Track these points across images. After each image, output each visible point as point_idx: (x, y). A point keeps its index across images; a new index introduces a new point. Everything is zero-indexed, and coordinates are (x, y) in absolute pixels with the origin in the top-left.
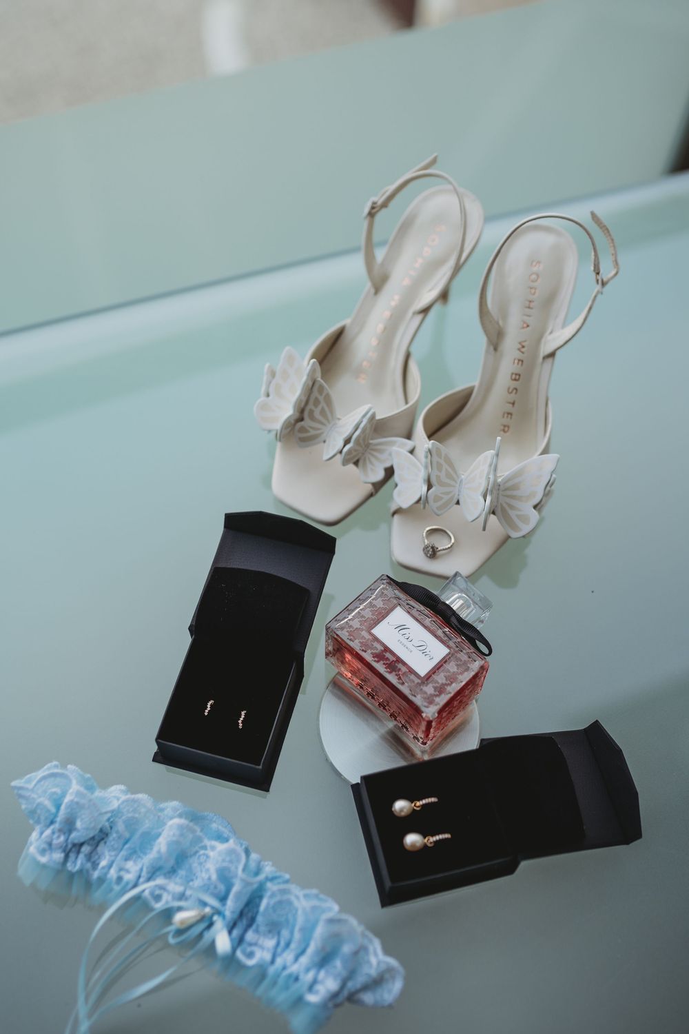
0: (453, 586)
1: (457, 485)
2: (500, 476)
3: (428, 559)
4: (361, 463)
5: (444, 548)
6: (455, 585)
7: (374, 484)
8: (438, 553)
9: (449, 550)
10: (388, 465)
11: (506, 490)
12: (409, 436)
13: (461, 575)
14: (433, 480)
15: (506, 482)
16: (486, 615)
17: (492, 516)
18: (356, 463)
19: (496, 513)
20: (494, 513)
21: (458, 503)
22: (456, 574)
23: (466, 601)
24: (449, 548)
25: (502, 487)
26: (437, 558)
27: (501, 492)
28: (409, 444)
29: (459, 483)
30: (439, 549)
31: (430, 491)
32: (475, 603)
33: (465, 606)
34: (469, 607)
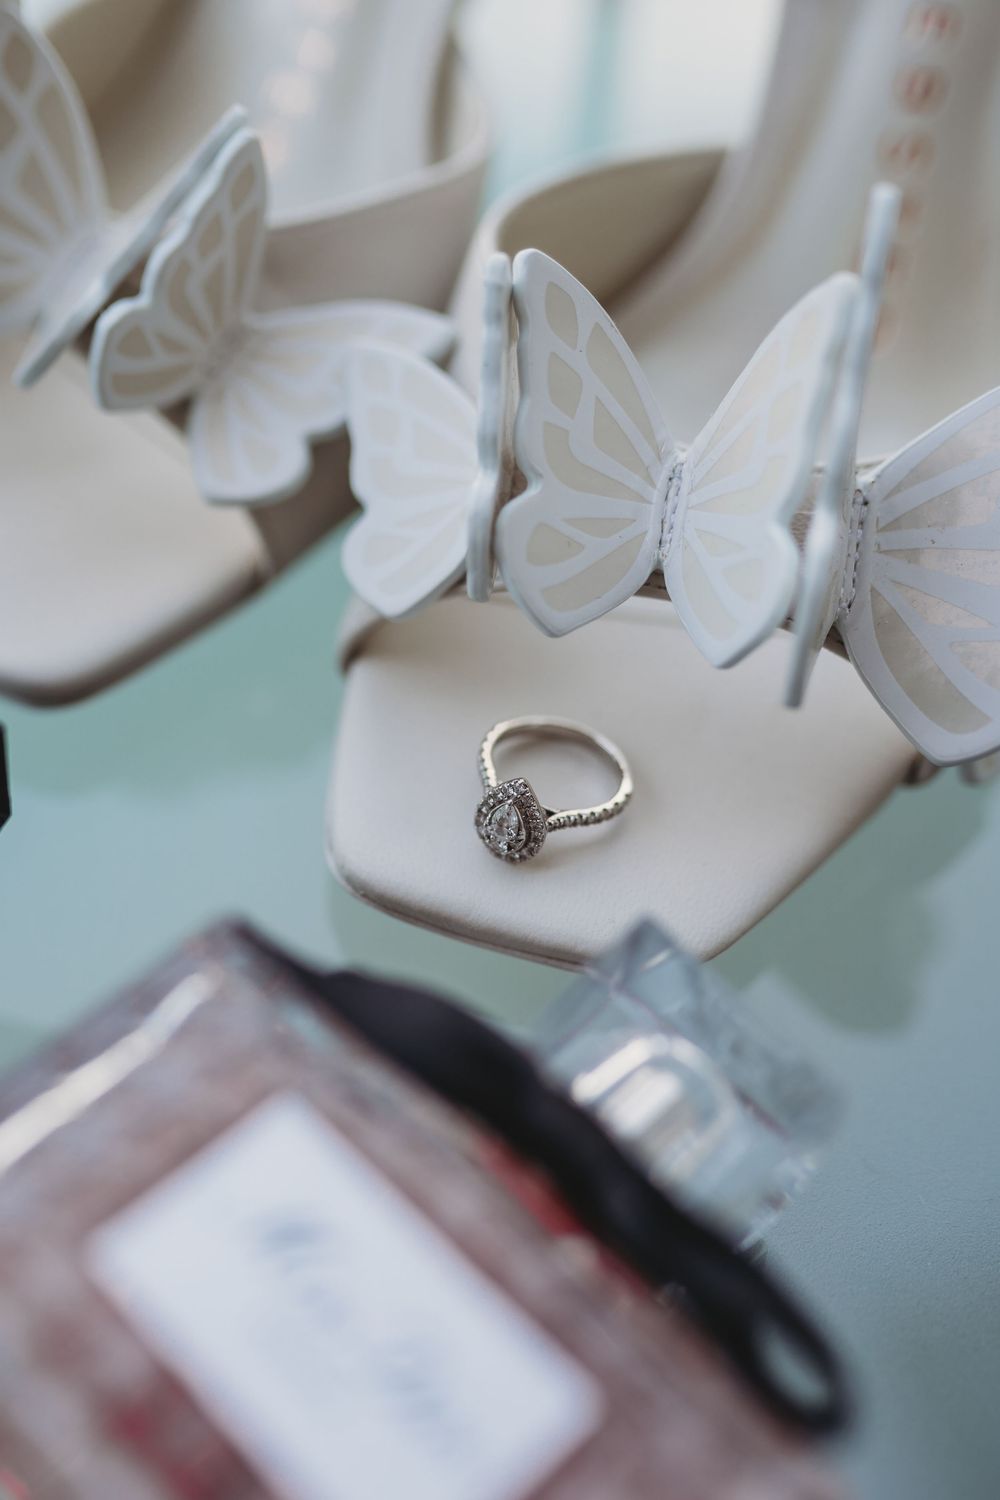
0: (621, 1002)
1: (656, 496)
2: (869, 466)
3: (502, 864)
4: (200, 416)
5: (586, 812)
6: (635, 997)
7: (262, 513)
8: (552, 839)
9: (604, 826)
10: (324, 421)
11: (894, 525)
12: (440, 300)
13: (666, 942)
14: (534, 455)
15: (898, 489)
16: (799, 1167)
17: (826, 658)
18: (179, 414)
19: (851, 639)
20: (836, 640)
21: (655, 585)
22: (643, 937)
23: (692, 1085)
24: (607, 815)
25: (876, 509)
26: (546, 864)
27: (873, 537)
28: (432, 329)
29: (661, 481)
30: (561, 815)
31: (513, 505)
32: (744, 1098)
33: (691, 1110)
34: (704, 1116)
